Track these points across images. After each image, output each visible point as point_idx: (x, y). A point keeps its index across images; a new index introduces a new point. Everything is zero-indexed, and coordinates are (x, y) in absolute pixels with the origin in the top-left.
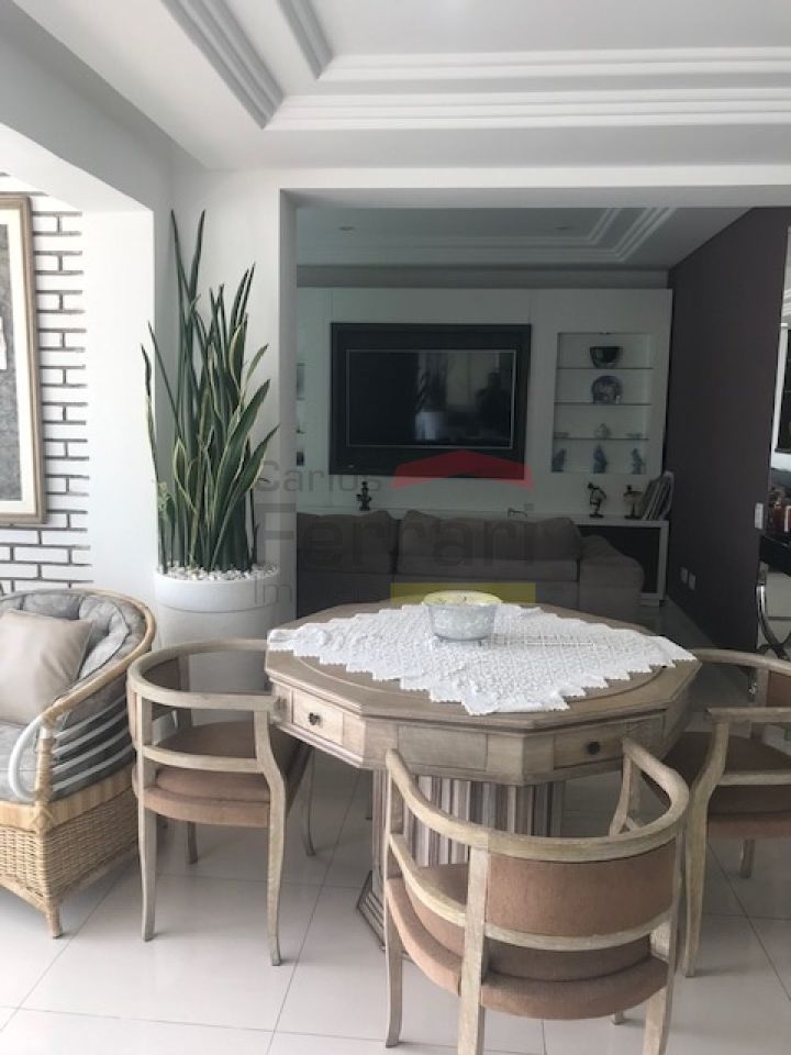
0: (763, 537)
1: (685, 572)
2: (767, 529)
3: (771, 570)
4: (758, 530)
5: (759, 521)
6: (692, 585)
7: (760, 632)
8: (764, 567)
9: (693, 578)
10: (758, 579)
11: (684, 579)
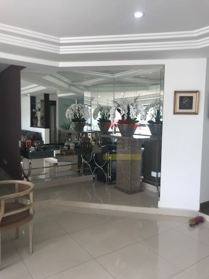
0: (21, 149)
1: (4, 160)
2: (22, 147)
3: (24, 158)
4: (20, 147)
5: (20, 145)
6: (6, 164)
7: (22, 174)
8: (22, 157)
9: (6, 162)
10: (21, 160)
11: (4, 162)
